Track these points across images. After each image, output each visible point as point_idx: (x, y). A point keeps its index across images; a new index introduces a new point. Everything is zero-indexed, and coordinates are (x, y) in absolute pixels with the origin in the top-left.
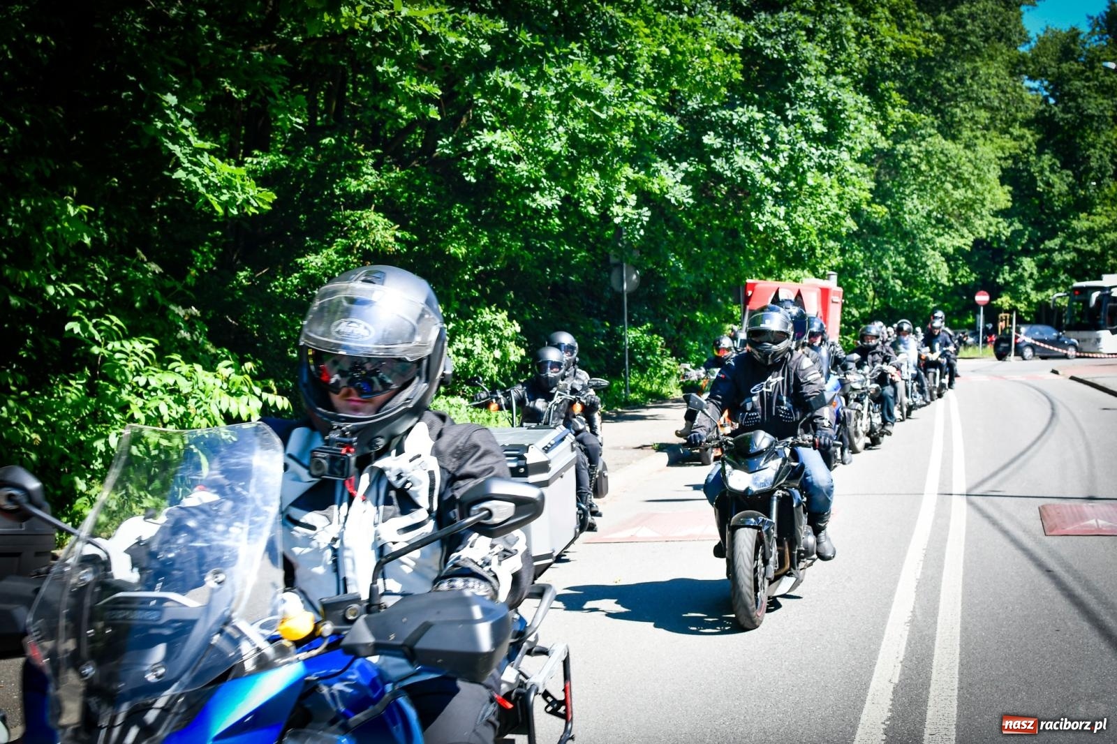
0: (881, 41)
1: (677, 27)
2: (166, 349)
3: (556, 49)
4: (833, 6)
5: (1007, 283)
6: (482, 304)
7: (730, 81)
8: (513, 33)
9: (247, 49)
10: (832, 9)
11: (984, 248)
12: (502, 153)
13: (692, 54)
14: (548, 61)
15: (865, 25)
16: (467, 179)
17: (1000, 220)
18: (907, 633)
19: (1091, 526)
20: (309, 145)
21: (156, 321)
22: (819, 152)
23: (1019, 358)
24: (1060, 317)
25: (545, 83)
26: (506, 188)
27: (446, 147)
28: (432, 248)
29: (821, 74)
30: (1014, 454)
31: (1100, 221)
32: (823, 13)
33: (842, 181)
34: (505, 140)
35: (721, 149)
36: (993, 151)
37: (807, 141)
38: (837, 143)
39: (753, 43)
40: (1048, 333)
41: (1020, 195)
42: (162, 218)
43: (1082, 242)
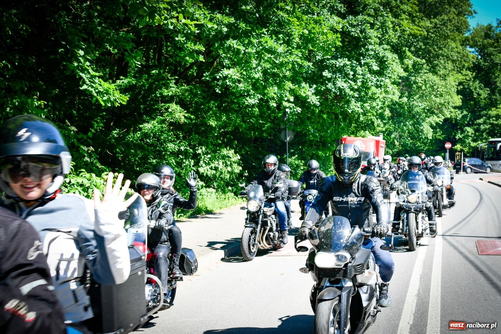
0: (404, 29)
1: (312, 21)
2: (79, 166)
3: (257, 31)
4: (382, 13)
5: (460, 139)
6: (222, 146)
7: (336, 46)
8: (237, 24)
9: (117, 30)
11: (448, 123)
12: (233, 79)
13: (319, 33)
14: (253, 36)
15: (397, 22)
16: (217, 91)
17: (457, 110)
19: (500, 250)
20: (146, 73)
21: (74, 153)
22: (376, 79)
23: (465, 173)
24: (483, 155)
25: (253, 46)
26: (233, 94)
27: (207, 76)
28: (201, 121)
29: (377, 44)
32: (378, 16)
33: (386, 92)
34: (233, 73)
35: (331, 78)
36: (453, 80)
37: (370, 74)
38: (384, 75)
39: (346, 29)
40: (478, 161)
41: (466, 100)
42: (78, 106)
43: (493, 120)
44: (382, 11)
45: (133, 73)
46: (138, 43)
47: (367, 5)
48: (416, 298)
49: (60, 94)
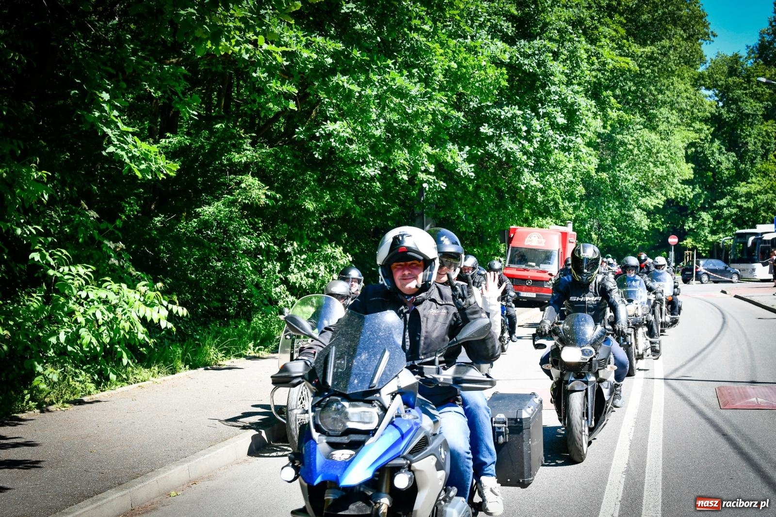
0: (604, 61)
1: (462, 49)
2: (101, 272)
3: (378, 62)
4: (571, 36)
5: (691, 230)
6: (325, 242)
7: (500, 87)
8: (348, 51)
9: (161, 62)
10: (570, 38)
11: (673, 206)
12: (341, 137)
13: (473, 67)
14: (373, 71)
15: (593, 51)
16: (316, 156)
17: (686, 186)
18: (624, 480)
19: (753, 402)
20: (206, 129)
21: (94, 252)
22: (562, 138)
23: (699, 282)
24: (727, 255)
25: (371, 86)
26: (341, 160)
27: (301, 133)
28: (291, 202)
29: (563, 83)
31: (754, 188)
32: (564, 41)
33: (577, 158)
34: (340, 128)
35: (493, 136)
36: (681, 138)
37: (553, 129)
38: (574, 132)
39: (516, 61)
40: (719, 264)
41: (699, 170)
42: (101, 179)
43: (741, 201)
44: (571, 34)
45: (186, 128)
46: (193, 81)
47: (548, 24)
48: (624, 476)
49: (71, 161)
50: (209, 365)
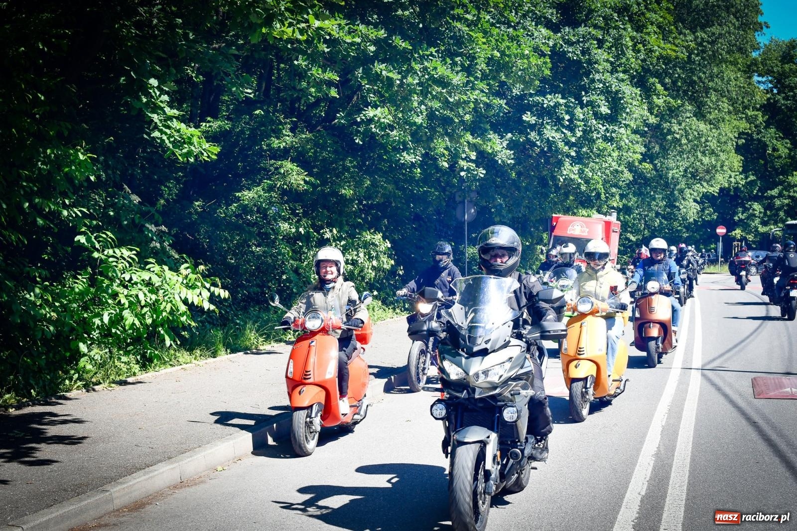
0: (650, 49)
1: (506, 38)
2: (144, 255)
3: (421, 52)
4: (617, 24)
5: (741, 220)
6: (364, 228)
7: (542, 76)
8: (390, 39)
11: (725, 195)
12: (381, 123)
13: (516, 56)
14: (415, 60)
15: (639, 38)
16: (357, 141)
18: (653, 462)
20: (246, 114)
21: (137, 235)
22: (605, 128)
25: (413, 74)
26: (383, 147)
27: (342, 118)
28: (331, 188)
29: (608, 72)
30: (737, 341)
32: (609, 28)
33: (619, 148)
34: (380, 114)
35: (536, 124)
36: (731, 128)
37: (596, 119)
38: (618, 122)
39: (559, 49)
41: (751, 158)
42: (142, 163)
43: (794, 192)
47: (593, 10)
49: (115, 145)
50: (249, 349)
